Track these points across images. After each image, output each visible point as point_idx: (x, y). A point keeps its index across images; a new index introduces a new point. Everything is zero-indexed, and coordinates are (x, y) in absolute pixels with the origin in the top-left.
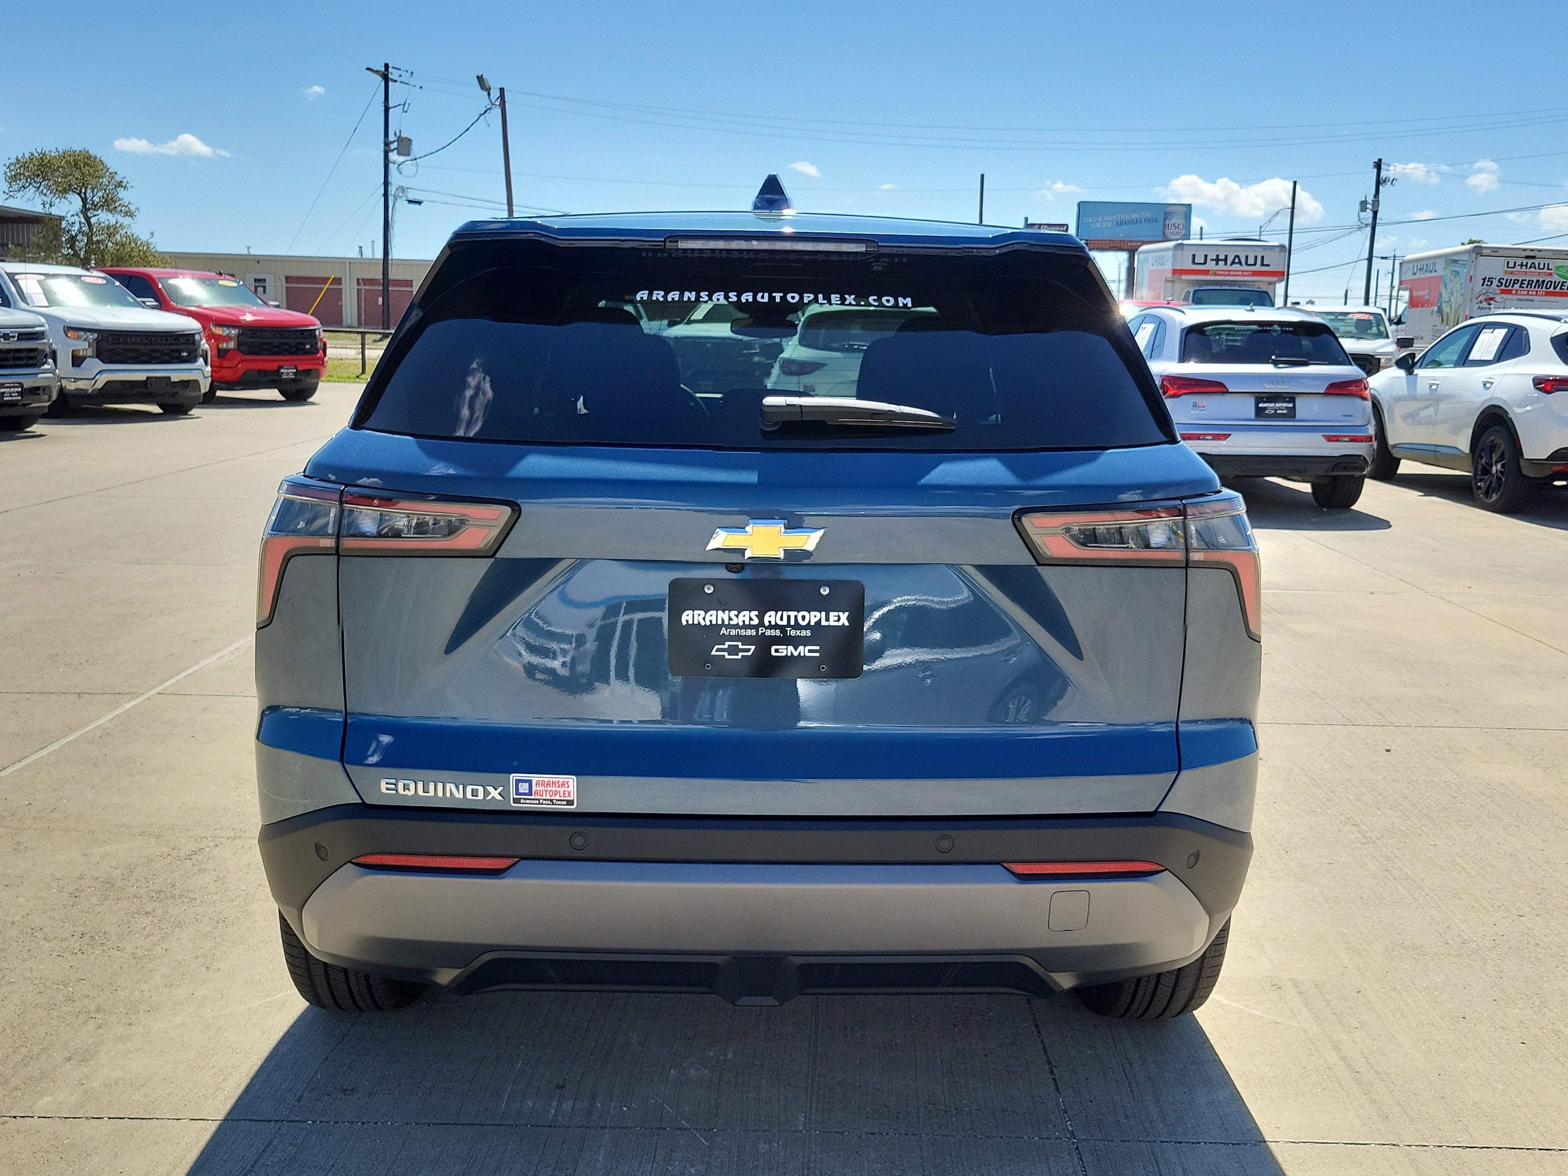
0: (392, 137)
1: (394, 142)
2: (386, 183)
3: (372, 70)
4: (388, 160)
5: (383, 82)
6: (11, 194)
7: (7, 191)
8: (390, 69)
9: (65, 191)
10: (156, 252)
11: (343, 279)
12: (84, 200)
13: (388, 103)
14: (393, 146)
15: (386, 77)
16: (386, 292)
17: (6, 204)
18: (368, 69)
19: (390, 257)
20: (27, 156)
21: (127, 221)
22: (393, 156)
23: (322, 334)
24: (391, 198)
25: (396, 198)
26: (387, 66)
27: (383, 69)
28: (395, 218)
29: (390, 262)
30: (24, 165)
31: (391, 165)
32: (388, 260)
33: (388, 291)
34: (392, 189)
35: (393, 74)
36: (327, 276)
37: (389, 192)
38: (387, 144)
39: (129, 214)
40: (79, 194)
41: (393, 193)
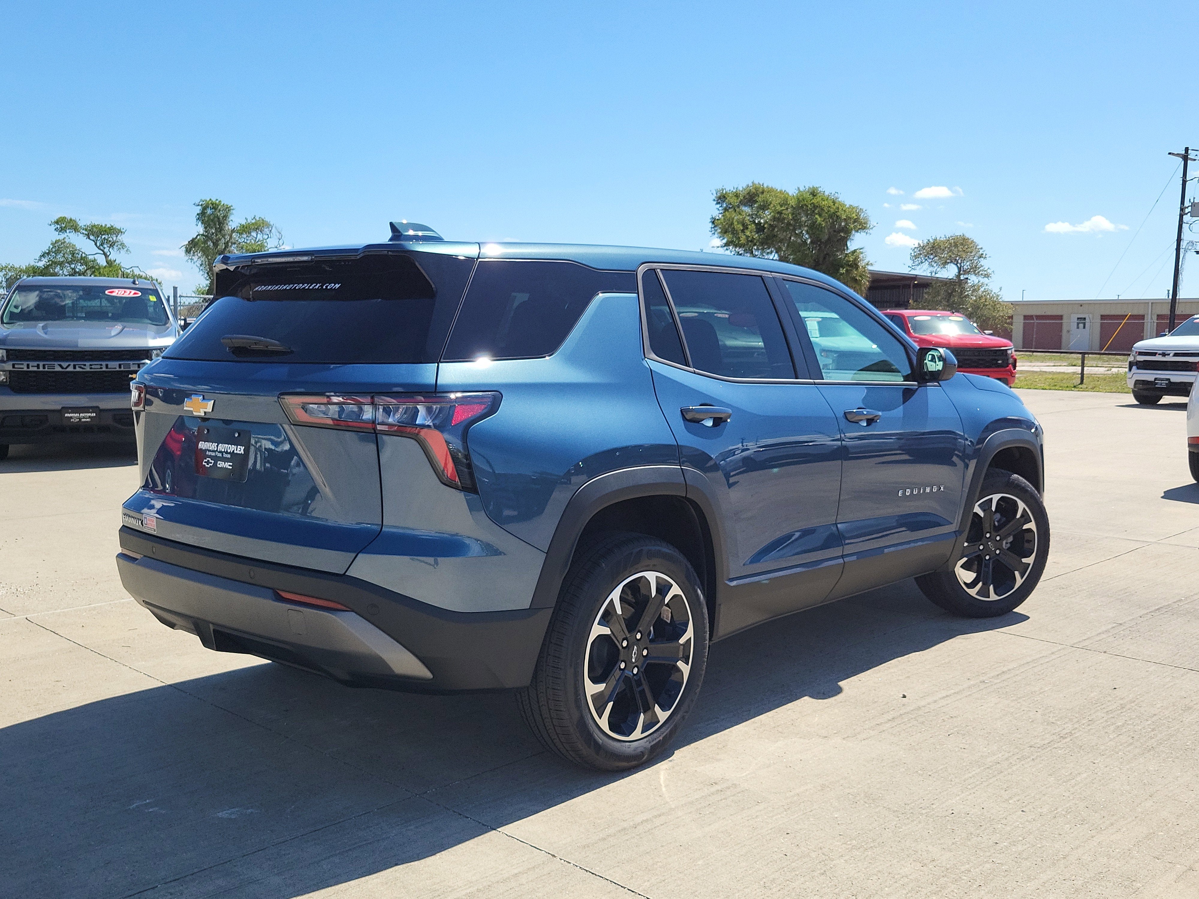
0: (1187, 203)
1: (1189, 206)
2: (1179, 240)
3: (1173, 154)
4: (1182, 222)
5: (1183, 162)
6: (913, 267)
7: (911, 266)
8: (1189, 152)
9: (946, 263)
10: (1003, 301)
11: (1146, 316)
12: (959, 269)
13: (1186, 178)
14: (1187, 211)
15: (1185, 158)
16: (1172, 324)
17: (910, 273)
18: (1170, 154)
19: (1177, 297)
20: (925, 242)
21: (985, 280)
22: (1186, 218)
23: (1014, 353)
24: (1182, 251)
25: (1186, 251)
26: (1187, 149)
27: (1183, 152)
28: (1184, 266)
29: (1177, 301)
30: (923, 248)
31: (1184, 225)
32: (1176, 299)
33: (1174, 322)
34: (1183, 244)
35: (1192, 154)
36: (1126, 314)
37: (1181, 246)
38: (1182, 209)
39: (987, 276)
40: (956, 264)
41: (1184, 247)
